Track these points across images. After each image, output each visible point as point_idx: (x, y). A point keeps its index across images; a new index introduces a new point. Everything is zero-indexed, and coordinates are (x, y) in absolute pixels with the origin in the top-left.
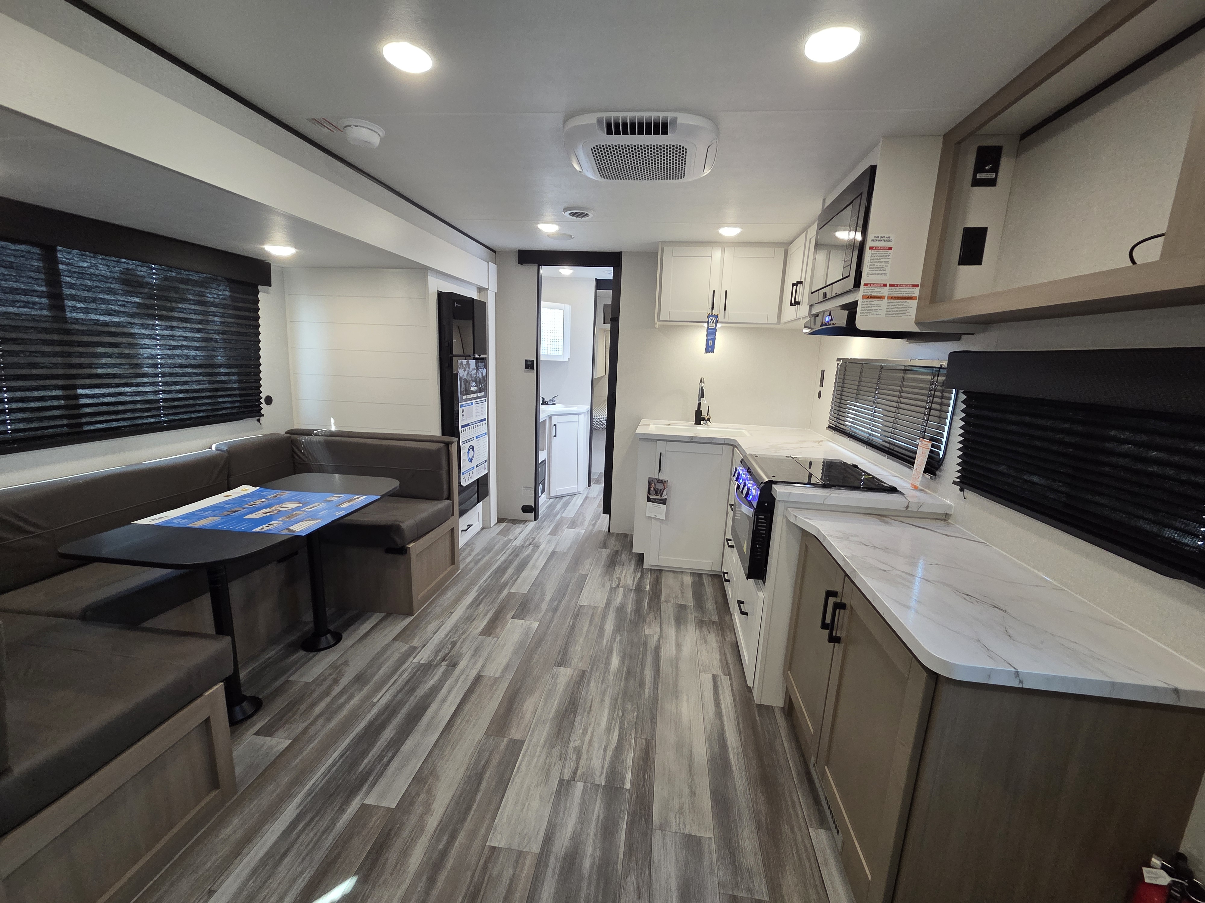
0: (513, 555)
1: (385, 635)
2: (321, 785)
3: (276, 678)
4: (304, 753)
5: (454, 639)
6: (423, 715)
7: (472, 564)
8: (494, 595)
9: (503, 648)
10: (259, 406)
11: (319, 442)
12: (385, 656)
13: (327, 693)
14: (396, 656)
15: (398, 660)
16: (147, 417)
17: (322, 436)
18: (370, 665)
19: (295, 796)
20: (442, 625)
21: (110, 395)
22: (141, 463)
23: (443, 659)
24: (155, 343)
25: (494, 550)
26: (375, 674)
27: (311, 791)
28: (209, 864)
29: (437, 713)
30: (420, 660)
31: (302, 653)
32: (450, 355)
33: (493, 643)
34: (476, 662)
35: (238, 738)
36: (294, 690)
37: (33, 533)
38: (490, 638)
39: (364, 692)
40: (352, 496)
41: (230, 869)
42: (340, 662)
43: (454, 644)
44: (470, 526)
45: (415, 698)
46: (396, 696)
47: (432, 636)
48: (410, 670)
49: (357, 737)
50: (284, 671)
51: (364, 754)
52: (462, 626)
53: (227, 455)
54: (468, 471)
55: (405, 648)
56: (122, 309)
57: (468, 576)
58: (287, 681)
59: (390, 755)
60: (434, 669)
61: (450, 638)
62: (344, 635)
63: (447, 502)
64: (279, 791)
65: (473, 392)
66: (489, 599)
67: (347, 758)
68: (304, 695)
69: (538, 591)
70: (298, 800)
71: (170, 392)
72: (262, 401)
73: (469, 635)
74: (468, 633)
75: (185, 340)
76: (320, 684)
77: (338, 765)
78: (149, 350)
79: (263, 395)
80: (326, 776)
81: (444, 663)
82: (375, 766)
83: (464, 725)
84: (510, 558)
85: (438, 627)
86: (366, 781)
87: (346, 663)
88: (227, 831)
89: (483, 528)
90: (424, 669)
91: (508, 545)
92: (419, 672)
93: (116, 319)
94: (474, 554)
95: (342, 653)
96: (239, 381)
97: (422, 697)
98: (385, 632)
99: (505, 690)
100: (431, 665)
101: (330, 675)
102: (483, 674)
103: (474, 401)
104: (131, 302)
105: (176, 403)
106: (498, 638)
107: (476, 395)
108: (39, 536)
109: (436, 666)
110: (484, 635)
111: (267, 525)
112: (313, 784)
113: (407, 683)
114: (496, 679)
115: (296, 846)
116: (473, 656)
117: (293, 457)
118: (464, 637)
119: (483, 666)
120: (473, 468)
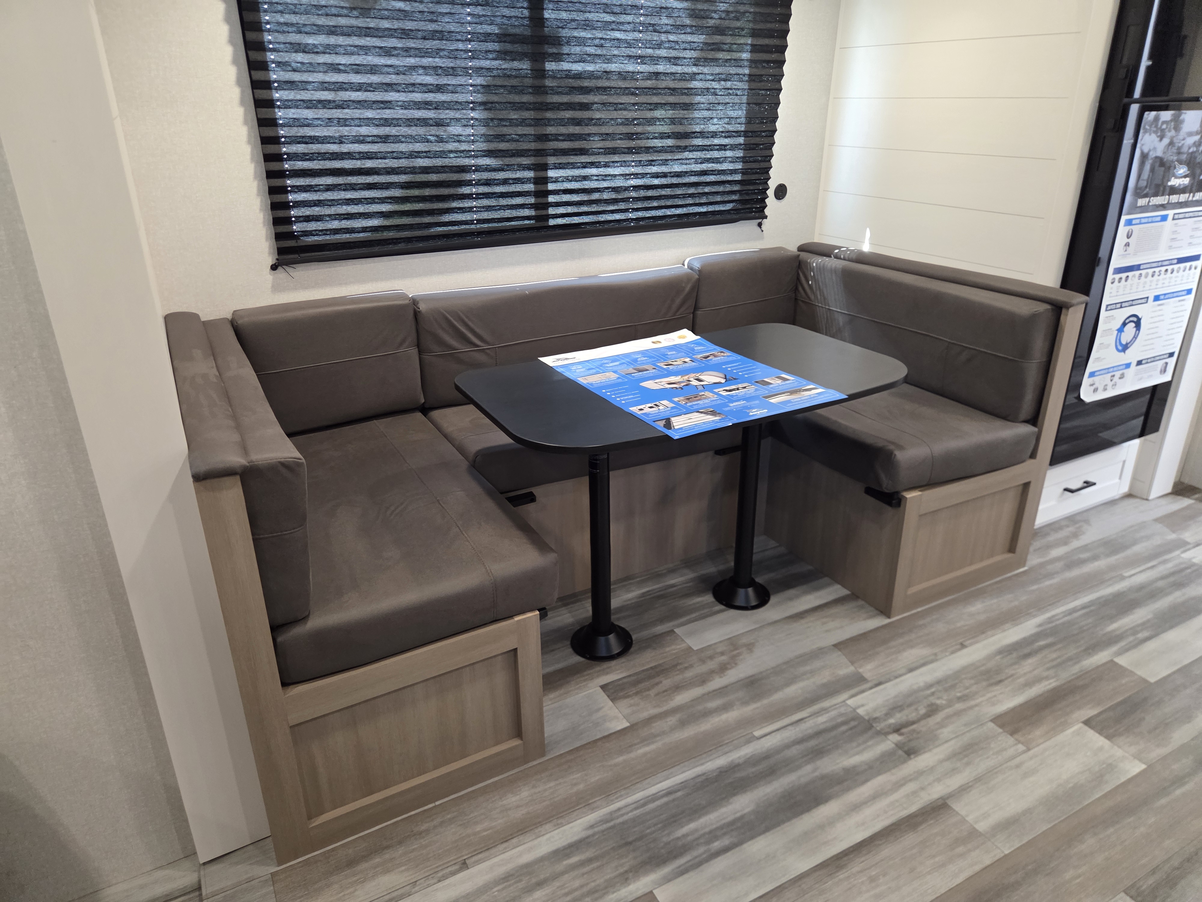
0: (1172, 579)
1: (827, 631)
2: (626, 817)
3: (662, 620)
4: (632, 755)
5: (938, 702)
6: (808, 810)
7: (1059, 565)
8: (1072, 651)
9: (1026, 775)
10: (763, 200)
11: (834, 271)
12: (808, 668)
13: (703, 680)
14: (825, 677)
15: (824, 685)
16: (613, 212)
17: (844, 259)
18: (777, 671)
19: (593, 810)
20: (932, 662)
21: (575, 179)
22: (596, 276)
23: (897, 730)
24: (632, 101)
25: (1129, 552)
26: (777, 689)
27: (611, 816)
28: (478, 828)
29: (831, 822)
30: (859, 707)
31: (709, 598)
32: (1126, 100)
33: (1011, 752)
34: (954, 771)
35: (585, 680)
36: (672, 649)
37: (477, 346)
38: (1011, 740)
39: (749, 710)
40: (804, 382)
41: (492, 851)
42: (744, 640)
43: (933, 710)
44: (1088, 484)
45: (815, 770)
46: (787, 746)
47: (900, 672)
48: (833, 713)
49: (704, 777)
50: (674, 615)
51: (697, 812)
52: (967, 683)
53: (697, 277)
54: (1107, 370)
55: (846, 669)
56: (599, 52)
57: (1035, 587)
58: (672, 632)
59: (726, 841)
60: (872, 737)
61: (933, 694)
62: (773, 600)
63: (1027, 429)
64: (581, 787)
65: (1174, 191)
66: (1054, 656)
67: (674, 800)
68: (675, 666)
69: (1188, 691)
70: (592, 817)
71: (643, 175)
72: (771, 192)
73: (971, 708)
74: (972, 703)
75: (672, 94)
76: (703, 661)
77: (658, 803)
78: (625, 113)
79: (773, 184)
80: (636, 809)
81: (895, 738)
82: (698, 845)
83: (863, 883)
84: (1160, 584)
85: (922, 662)
86: (676, 857)
87: (750, 647)
88: (511, 800)
89: (1129, 496)
90: (855, 727)
91: (1170, 551)
92: (844, 728)
93: (590, 67)
94: (1075, 544)
95: (753, 627)
96: (744, 160)
97: (823, 777)
98: (832, 625)
99: (978, 868)
100: (871, 727)
101: (722, 654)
102: (954, 807)
103: (1171, 213)
104: (611, 40)
105: (650, 193)
106: (1029, 749)
107: (1183, 198)
108: (483, 351)
109: (879, 733)
110: (1001, 726)
111: (650, 405)
112: (619, 809)
113: (818, 733)
114: (973, 834)
115: (557, 884)
116: (954, 756)
117: (796, 289)
118: (959, 706)
119: (964, 789)
120: (1128, 366)
